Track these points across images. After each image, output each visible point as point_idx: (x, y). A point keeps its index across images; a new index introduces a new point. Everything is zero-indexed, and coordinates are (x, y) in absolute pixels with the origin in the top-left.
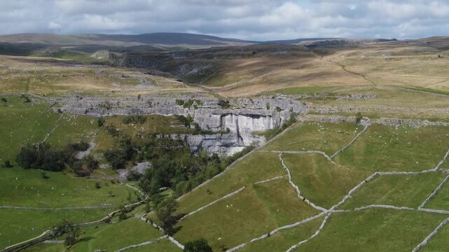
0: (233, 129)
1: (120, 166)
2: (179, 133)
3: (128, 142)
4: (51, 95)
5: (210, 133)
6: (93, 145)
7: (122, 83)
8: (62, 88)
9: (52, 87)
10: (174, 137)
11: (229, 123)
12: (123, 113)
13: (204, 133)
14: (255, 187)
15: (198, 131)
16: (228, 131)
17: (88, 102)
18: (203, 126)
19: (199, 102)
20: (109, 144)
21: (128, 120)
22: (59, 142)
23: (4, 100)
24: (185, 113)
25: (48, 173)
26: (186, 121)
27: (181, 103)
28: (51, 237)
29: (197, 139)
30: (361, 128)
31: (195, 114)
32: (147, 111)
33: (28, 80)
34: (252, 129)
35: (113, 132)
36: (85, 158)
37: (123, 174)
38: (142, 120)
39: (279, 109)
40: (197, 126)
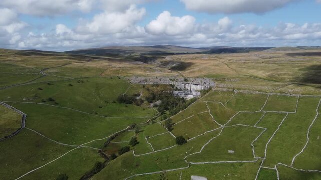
0: (189, 89)
1: (151, 102)
2: (170, 90)
3: (153, 94)
4: (127, 76)
5: (181, 90)
6: (141, 94)
7: (150, 71)
8: (130, 74)
9: (127, 74)
10: (169, 92)
11: (188, 87)
12: (151, 83)
13: (179, 90)
14: (198, 115)
15: (177, 90)
16: (187, 90)
17: (140, 79)
18: (178, 88)
19: (177, 80)
20: (147, 94)
21: (153, 86)
22: (130, 93)
23: (111, 78)
24: (172, 83)
25: (127, 105)
26: (173, 86)
27: (171, 80)
28: (130, 129)
29: (176, 92)
30: (234, 94)
31: (176, 84)
32: (159, 83)
33: (119, 70)
34: (195, 89)
35: (148, 90)
36: (139, 100)
37: (152, 105)
38: (158, 86)
39: (205, 83)
40: (177, 88)
